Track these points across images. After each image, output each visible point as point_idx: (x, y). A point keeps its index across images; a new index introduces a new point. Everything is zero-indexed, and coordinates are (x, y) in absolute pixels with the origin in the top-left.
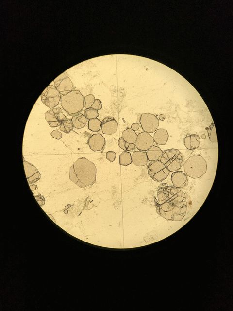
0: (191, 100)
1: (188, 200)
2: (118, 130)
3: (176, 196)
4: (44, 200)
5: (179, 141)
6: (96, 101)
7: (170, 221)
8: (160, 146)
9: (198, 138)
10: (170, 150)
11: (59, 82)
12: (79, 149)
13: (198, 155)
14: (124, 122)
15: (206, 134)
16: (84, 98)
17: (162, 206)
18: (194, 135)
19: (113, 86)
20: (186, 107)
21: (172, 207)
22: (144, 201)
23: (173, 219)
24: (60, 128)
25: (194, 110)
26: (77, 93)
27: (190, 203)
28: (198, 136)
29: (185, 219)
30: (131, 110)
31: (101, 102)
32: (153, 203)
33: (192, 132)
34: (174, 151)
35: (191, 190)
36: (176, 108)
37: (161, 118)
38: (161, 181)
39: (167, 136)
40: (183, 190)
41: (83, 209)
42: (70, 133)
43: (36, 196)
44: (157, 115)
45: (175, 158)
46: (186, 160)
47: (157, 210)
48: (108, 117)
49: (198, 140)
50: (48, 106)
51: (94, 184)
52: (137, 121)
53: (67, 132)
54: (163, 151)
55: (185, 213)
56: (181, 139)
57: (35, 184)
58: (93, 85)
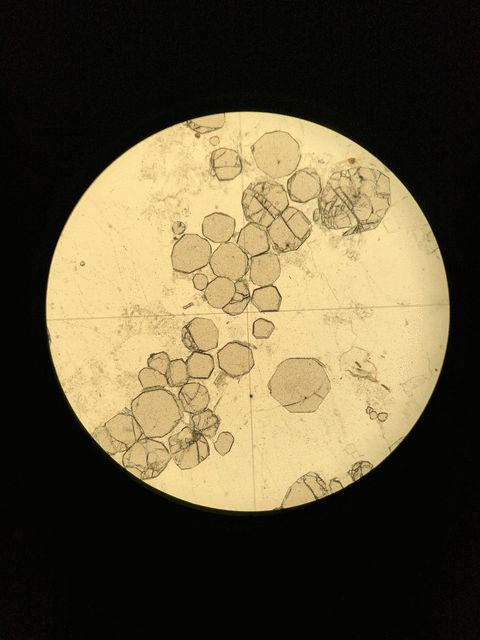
0: (142, 171)
1: (346, 167)
2: (209, 317)
3: (339, 191)
4: (361, 463)
5: (225, 191)
6: (152, 365)
7: (393, 201)
8: (238, 230)
9: (218, 153)
10: (245, 207)
11: (117, 443)
12: (251, 396)
13: (253, 149)
14: (191, 305)
15: (208, 136)
16: (146, 390)
17: (361, 219)
18: (212, 161)
19: (119, 332)
20: (154, 179)
21: (363, 198)
22: (352, 256)
23: (386, 196)
24: (210, 437)
25: (162, 163)
26: (138, 404)
27: (352, 161)
28: (213, 153)
30: (167, 291)
31: (152, 356)
32: (357, 237)
33: (207, 165)
34: (247, 200)
35: (325, 160)
36: (159, 200)
37: (181, 229)
38: (309, 223)
39: (217, 217)
40: (325, 179)
41: (376, 381)
42: (220, 416)
44: (175, 238)
45: (260, 198)
46: (263, 174)
47: (369, 229)
48: (184, 338)
49: (222, 151)
50: (166, 464)
51: (322, 361)
52: (189, 279)
53: (218, 422)
54: (247, 223)
55: (372, 170)
56: (221, 188)
57: (328, 483)
58: (119, 373)
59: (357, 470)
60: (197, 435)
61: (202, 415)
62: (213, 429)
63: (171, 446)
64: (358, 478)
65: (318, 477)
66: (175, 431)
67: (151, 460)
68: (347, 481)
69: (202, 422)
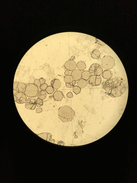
0: (77, 38)
1: (119, 79)
2: (61, 82)
3: (113, 82)
4: (63, 142)
6: (40, 80)
7: (122, 95)
8: (85, 70)
9: (96, 50)
10: (91, 67)
11: (17, 89)
12: (54, 106)
13: (104, 57)
14: (60, 76)
15: (98, 45)
16: (34, 84)
17: (112, 93)
18: (94, 51)
19: (40, 67)
20: (78, 43)
21: (116, 89)
22: (103, 98)
23: (122, 93)
24: (37, 106)
26: (29, 85)
27: (122, 79)
29: (127, 88)
30: (58, 68)
31: (42, 78)
32: (107, 95)
33: (92, 51)
34: (93, 66)
35: (116, 74)
36: (75, 48)
37: (73, 58)
38: (101, 83)
39: (83, 63)
40: (113, 77)
41: (82, 128)
42: (44, 104)
44: (70, 59)
45: (96, 68)
46: (101, 64)
47: (111, 96)
48: (52, 81)
49: (98, 51)
50: (23, 103)
51: (75, 114)
52: (65, 70)
53: (42, 105)
54: (88, 70)
55: (124, 85)
56: (90, 58)
57: (52, 139)
58: (32, 75)
59: (60, 142)
60: (35, 103)
61: (40, 100)
62: (40, 105)
63: (28, 100)
64: (59, 144)
65: (51, 136)
66: (31, 98)
67: (21, 99)
68: (56, 143)
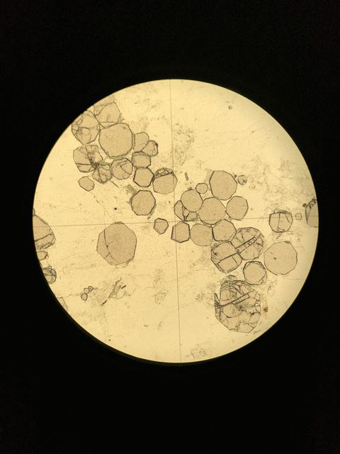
0: (288, 161)
1: (263, 305)
2: (176, 190)
3: (247, 296)
4: (55, 276)
5: (262, 217)
6: (150, 143)
7: (233, 332)
8: (233, 221)
9: (289, 217)
10: (248, 229)
11: (100, 108)
12: (115, 209)
13: (287, 242)
14: (187, 178)
15: (303, 213)
16: (133, 136)
17: (225, 308)
18: (285, 212)
19: (177, 124)
20: (279, 169)
21: (238, 312)
22: (200, 298)
23: (237, 329)
24: (93, 174)
25: (289, 176)
26: (125, 128)
27: (266, 310)
28: (290, 214)
29: (256, 332)
30: (200, 163)
31: (157, 145)
32: (213, 303)
33: (282, 208)
34: (252, 231)
35: (270, 291)
36: (265, 170)
37: (241, 182)
38: (228, 272)
39: (245, 208)
40: (257, 289)
41: (110, 297)
42: (106, 185)
43: (44, 269)
44: (236, 176)
45: (252, 241)
46: (269, 246)
47: (216, 312)
48: (165, 169)
49: (290, 220)
50: (79, 141)
51: (130, 263)
52: (205, 181)
53: (102, 182)
54: (237, 228)
56: (265, 215)
57: (45, 250)
58: (149, 119)
59: (51, 272)
60: (96, 166)
61: (109, 172)
62: (98, 178)
63: (91, 146)
64: (44, 272)
65: (51, 244)
66: (101, 151)
67: (84, 130)
68: (44, 264)
69: (104, 171)
